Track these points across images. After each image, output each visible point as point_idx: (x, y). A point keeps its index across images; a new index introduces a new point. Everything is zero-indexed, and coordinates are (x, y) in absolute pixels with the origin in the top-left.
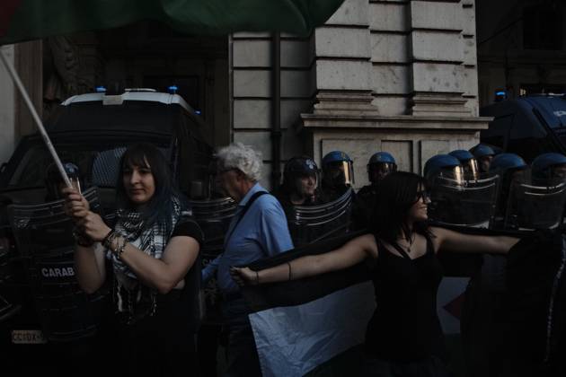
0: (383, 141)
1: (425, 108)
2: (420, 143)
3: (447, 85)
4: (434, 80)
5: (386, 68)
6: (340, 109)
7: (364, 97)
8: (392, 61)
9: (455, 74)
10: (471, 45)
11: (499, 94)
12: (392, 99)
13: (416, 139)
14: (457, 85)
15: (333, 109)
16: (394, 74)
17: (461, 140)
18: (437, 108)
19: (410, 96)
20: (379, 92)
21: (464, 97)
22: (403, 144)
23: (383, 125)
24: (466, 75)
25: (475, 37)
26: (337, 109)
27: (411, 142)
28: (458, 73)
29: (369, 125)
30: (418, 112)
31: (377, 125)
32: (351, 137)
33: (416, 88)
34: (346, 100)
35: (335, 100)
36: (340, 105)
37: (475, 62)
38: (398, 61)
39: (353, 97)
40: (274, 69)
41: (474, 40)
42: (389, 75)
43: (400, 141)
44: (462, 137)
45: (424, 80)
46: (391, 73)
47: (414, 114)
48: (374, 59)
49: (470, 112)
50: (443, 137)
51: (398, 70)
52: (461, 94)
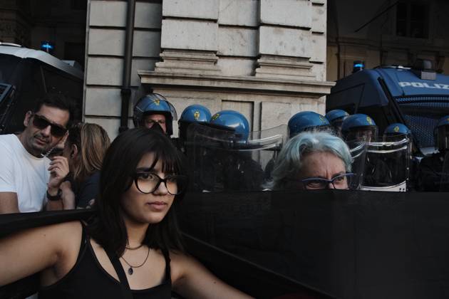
0: (223, 101)
1: (270, 70)
2: (261, 104)
3: (294, 49)
4: (281, 44)
5: (235, 30)
6: (182, 68)
7: (208, 57)
8: (240, 24)
9: (302, 39)
10: (321, 12)
11: (357, 66)
12: (239, 61)
13: (257, 99)
14: (303, 50)
15: (175, 68)
16: (242, 37)
17: (304, 104)
18: (281, 71)
19: (256, 59)
20: (226, 54)
21: (310, 62)
22: (243, 105)
23: (222, 85)
24: (314, 41)
25: (325, 6)
26: (178, 68)
27: (253, 103)
28: (305, 38)
29: (207, 84)
30: (262, 73)
31: (216, 84)
32: (191, 96)
33: (262, 51)
34: (190, 60)
35: (179, 59)
36: (182, 64)
37: (324, 29)
38: (247, 24)
39: (196, 57)
40: (128, 29)
41: (324, 9)
42: (238, 37)
43: (242, 102)
44: (305, 100)
45: (270, 42)
46: (239, 35)
47: (257, 75)
48: (222, 21)
49: (314, 77)
50: (286, 99)
51: (247, 33)
52: (308, 59)
